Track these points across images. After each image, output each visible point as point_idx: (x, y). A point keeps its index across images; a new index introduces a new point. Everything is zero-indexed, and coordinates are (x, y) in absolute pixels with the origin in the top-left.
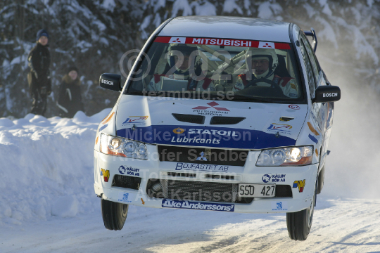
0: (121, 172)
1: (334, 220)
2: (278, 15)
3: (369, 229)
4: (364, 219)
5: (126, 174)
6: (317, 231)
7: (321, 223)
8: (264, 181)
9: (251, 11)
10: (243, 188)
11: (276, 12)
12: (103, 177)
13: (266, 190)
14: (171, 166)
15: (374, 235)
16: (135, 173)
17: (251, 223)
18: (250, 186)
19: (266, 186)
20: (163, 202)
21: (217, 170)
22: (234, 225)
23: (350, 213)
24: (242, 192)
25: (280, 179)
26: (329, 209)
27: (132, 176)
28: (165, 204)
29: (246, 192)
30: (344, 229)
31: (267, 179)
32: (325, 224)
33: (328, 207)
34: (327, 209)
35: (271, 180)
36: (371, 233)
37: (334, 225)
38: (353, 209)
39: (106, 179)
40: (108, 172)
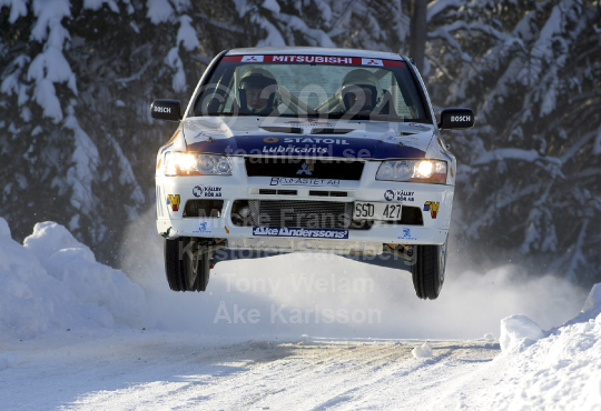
0: (195, 195)
1: (293, 380)
2: (183, 13)
3: (356, 394)
4: (346, 377)
5: (203, 197)
6: (262, 401)
7: (269, 387)
8: (387, 199)
9: (134, 6)
10: (360, 208)
11: (179, 9)
12: (170, 207)
13: (390, 210)
14: (264, 182)
15: (365, 405)
16: (215, 193)
17: (143, 389)
18: (369, 205)
19: (390, 205)
20: (254, 229)
21: (325, 185)
22: (112, 393)
23: (321, 367)
24: (358, 213)
25: (407, 197)
26: (283, 361)
27: (211, 198)
28: (257, 232)
29: (364, 213)
30: (310, 395)
31: (390, 196)
32: (276, 387)
33: (282, 357)
34: (279, 361)
35: (396, 198)
36: (359, 402)
37: (293, 389)
38: (326, 360)
39: (175, 208)
40: (178, 197)
